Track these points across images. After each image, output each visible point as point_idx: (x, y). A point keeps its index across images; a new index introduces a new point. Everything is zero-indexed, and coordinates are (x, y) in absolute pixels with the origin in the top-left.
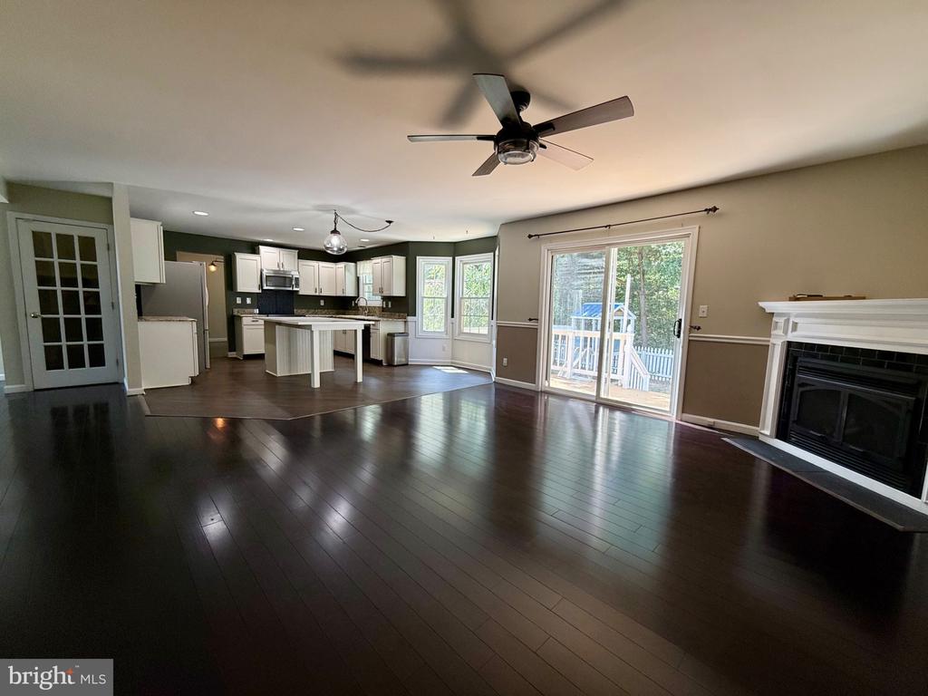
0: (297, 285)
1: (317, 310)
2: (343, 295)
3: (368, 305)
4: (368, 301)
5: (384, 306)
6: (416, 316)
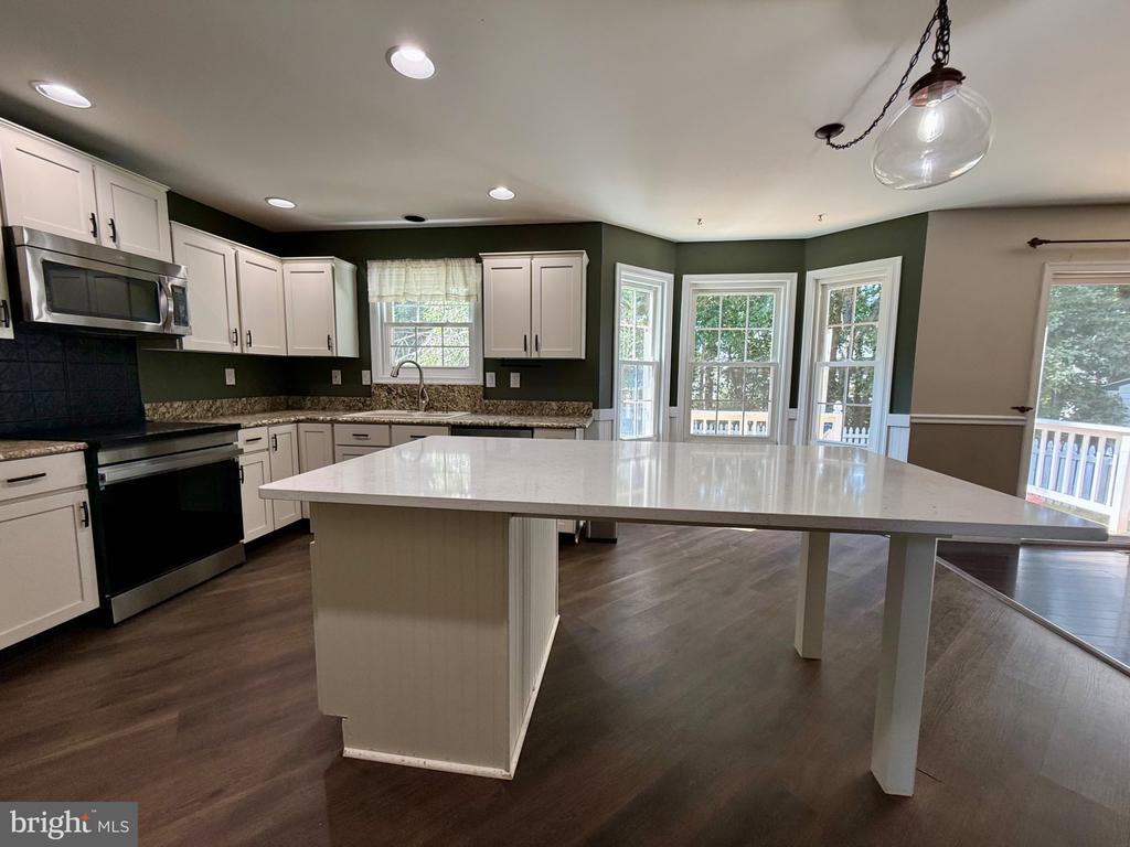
0: (181, 317)
1: (218, 403)
2: (328, 354)
3: (427, 382)
4: (423, 371)
5: (491, 383)
6: (611, 407)
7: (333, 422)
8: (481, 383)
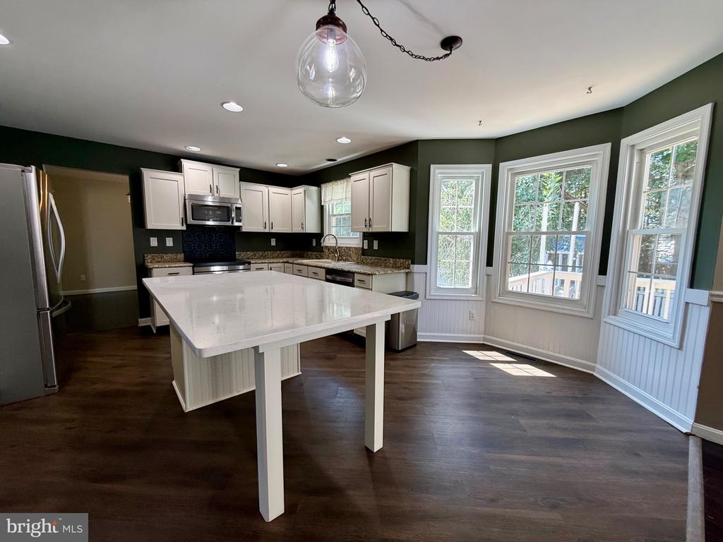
0: (239, 218)
1: (266, 253)
2: (302, 231)
3: (339, 245)
4: (338, 240)
5: (366, 247)
6: (426, 264)
7: (292, 263)
8: (361, 246)
